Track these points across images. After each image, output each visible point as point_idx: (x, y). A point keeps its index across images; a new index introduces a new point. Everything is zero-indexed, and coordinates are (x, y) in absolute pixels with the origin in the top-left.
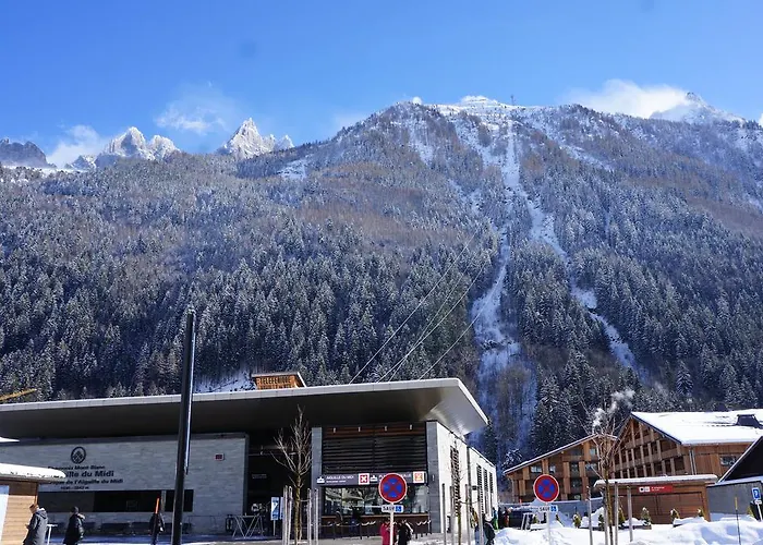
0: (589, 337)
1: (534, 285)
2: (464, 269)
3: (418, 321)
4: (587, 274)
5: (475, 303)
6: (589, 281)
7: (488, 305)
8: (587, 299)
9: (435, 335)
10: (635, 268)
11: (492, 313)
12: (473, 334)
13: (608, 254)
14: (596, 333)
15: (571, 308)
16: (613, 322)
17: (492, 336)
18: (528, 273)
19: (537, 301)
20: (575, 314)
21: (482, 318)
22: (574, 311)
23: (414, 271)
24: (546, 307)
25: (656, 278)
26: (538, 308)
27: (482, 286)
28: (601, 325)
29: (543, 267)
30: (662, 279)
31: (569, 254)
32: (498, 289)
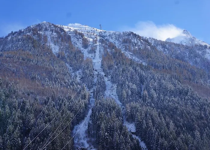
0: (131, 147)
1: (105, 119)
2: (71, 109)
3: (45, 135)
4: (132, 115)
5: (75, 127)
6: (132, 118)
7: (82, 128)
8: (131, 127)
9: (53, 143)
10: (155, 113)
11: (84, 133)
12: (73, 143)
13: (142, 105)
14: (135, 145)
15: (123, 132)
16: (143, 140)
17: (83, 144)
18: (103, 113)
19: (106, 127)
20: (125, 135)
21: (78, 135)
22: (124, 133)
23: (45, 108)
24: (111, 130)
25: (165, 118)
26: (107, 131)
27: (79, 119)
28: (138, 141)
29: (110, 110)
30: (168, 119)
31: (123, 104)
32: (87, 120)
